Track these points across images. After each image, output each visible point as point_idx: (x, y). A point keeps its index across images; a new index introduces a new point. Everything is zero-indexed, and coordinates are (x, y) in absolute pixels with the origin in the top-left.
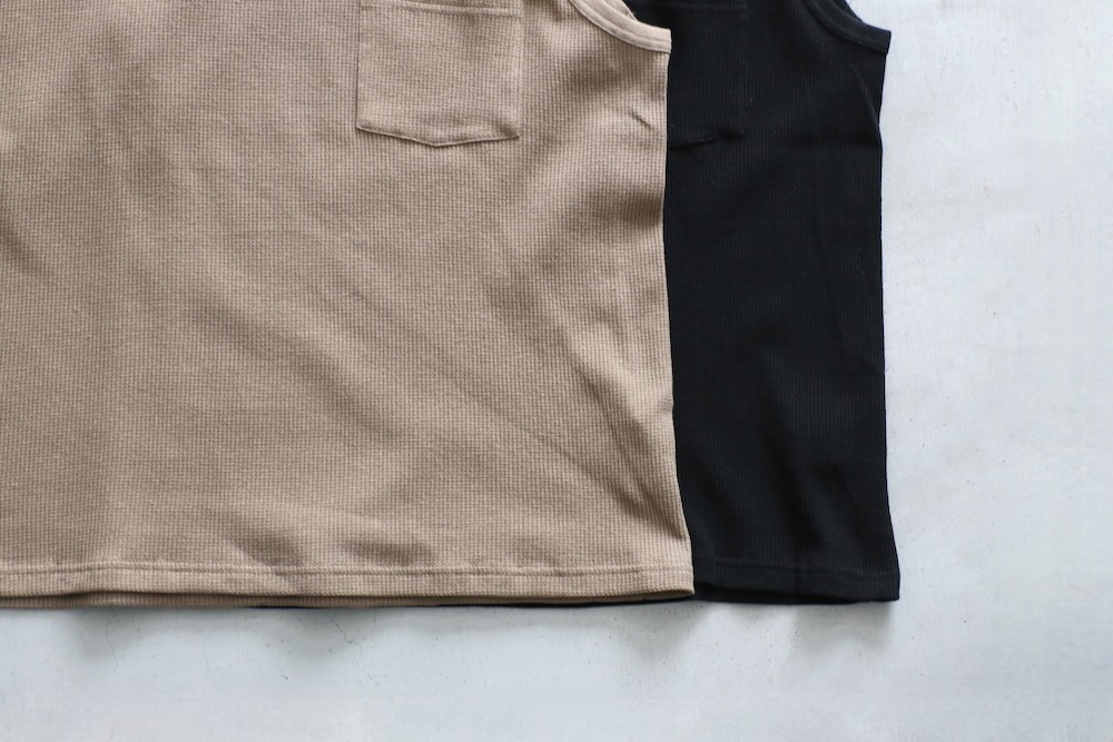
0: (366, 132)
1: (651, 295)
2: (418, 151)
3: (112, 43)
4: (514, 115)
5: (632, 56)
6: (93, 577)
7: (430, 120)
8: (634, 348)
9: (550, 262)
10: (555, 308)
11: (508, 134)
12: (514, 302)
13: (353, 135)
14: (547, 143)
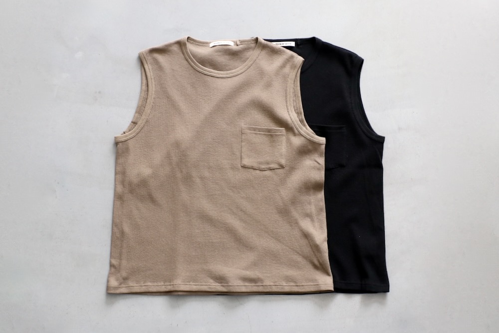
0: (244, 167)
1: (321, 210)
2: (258, 172)
3: (177, 145)
4: (283, 162)
5: (315, 145)
6: (174, 287)
7: (261, 163)
8: (317, 224)
9: (294, 202)
10: (295, 214)
11: (282, 167)
12: (284, 212)
13: (240, 168)
14: (292, 169)
